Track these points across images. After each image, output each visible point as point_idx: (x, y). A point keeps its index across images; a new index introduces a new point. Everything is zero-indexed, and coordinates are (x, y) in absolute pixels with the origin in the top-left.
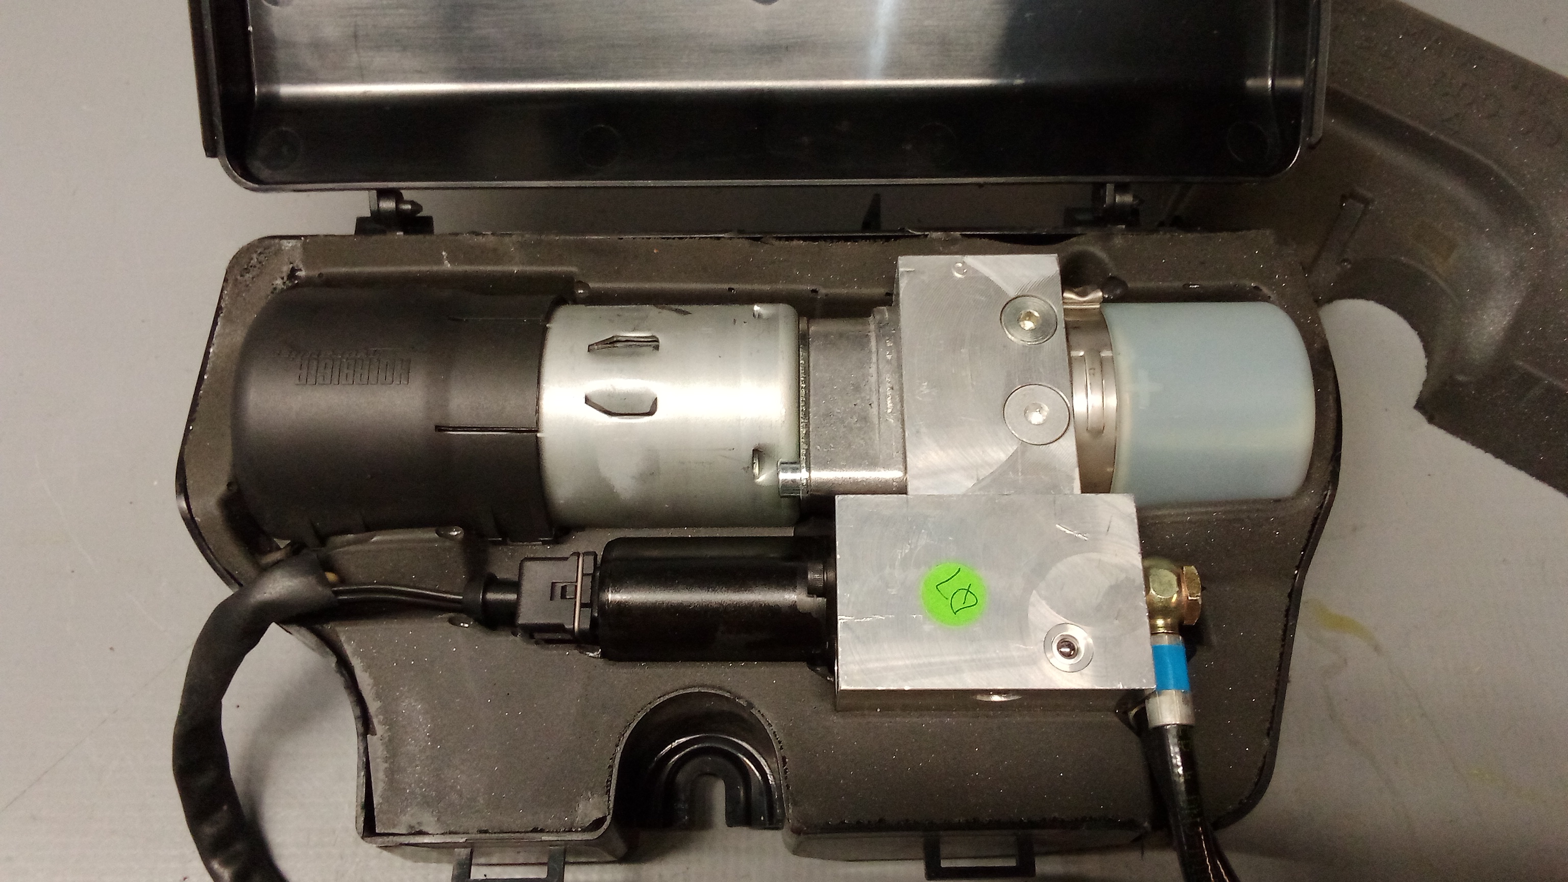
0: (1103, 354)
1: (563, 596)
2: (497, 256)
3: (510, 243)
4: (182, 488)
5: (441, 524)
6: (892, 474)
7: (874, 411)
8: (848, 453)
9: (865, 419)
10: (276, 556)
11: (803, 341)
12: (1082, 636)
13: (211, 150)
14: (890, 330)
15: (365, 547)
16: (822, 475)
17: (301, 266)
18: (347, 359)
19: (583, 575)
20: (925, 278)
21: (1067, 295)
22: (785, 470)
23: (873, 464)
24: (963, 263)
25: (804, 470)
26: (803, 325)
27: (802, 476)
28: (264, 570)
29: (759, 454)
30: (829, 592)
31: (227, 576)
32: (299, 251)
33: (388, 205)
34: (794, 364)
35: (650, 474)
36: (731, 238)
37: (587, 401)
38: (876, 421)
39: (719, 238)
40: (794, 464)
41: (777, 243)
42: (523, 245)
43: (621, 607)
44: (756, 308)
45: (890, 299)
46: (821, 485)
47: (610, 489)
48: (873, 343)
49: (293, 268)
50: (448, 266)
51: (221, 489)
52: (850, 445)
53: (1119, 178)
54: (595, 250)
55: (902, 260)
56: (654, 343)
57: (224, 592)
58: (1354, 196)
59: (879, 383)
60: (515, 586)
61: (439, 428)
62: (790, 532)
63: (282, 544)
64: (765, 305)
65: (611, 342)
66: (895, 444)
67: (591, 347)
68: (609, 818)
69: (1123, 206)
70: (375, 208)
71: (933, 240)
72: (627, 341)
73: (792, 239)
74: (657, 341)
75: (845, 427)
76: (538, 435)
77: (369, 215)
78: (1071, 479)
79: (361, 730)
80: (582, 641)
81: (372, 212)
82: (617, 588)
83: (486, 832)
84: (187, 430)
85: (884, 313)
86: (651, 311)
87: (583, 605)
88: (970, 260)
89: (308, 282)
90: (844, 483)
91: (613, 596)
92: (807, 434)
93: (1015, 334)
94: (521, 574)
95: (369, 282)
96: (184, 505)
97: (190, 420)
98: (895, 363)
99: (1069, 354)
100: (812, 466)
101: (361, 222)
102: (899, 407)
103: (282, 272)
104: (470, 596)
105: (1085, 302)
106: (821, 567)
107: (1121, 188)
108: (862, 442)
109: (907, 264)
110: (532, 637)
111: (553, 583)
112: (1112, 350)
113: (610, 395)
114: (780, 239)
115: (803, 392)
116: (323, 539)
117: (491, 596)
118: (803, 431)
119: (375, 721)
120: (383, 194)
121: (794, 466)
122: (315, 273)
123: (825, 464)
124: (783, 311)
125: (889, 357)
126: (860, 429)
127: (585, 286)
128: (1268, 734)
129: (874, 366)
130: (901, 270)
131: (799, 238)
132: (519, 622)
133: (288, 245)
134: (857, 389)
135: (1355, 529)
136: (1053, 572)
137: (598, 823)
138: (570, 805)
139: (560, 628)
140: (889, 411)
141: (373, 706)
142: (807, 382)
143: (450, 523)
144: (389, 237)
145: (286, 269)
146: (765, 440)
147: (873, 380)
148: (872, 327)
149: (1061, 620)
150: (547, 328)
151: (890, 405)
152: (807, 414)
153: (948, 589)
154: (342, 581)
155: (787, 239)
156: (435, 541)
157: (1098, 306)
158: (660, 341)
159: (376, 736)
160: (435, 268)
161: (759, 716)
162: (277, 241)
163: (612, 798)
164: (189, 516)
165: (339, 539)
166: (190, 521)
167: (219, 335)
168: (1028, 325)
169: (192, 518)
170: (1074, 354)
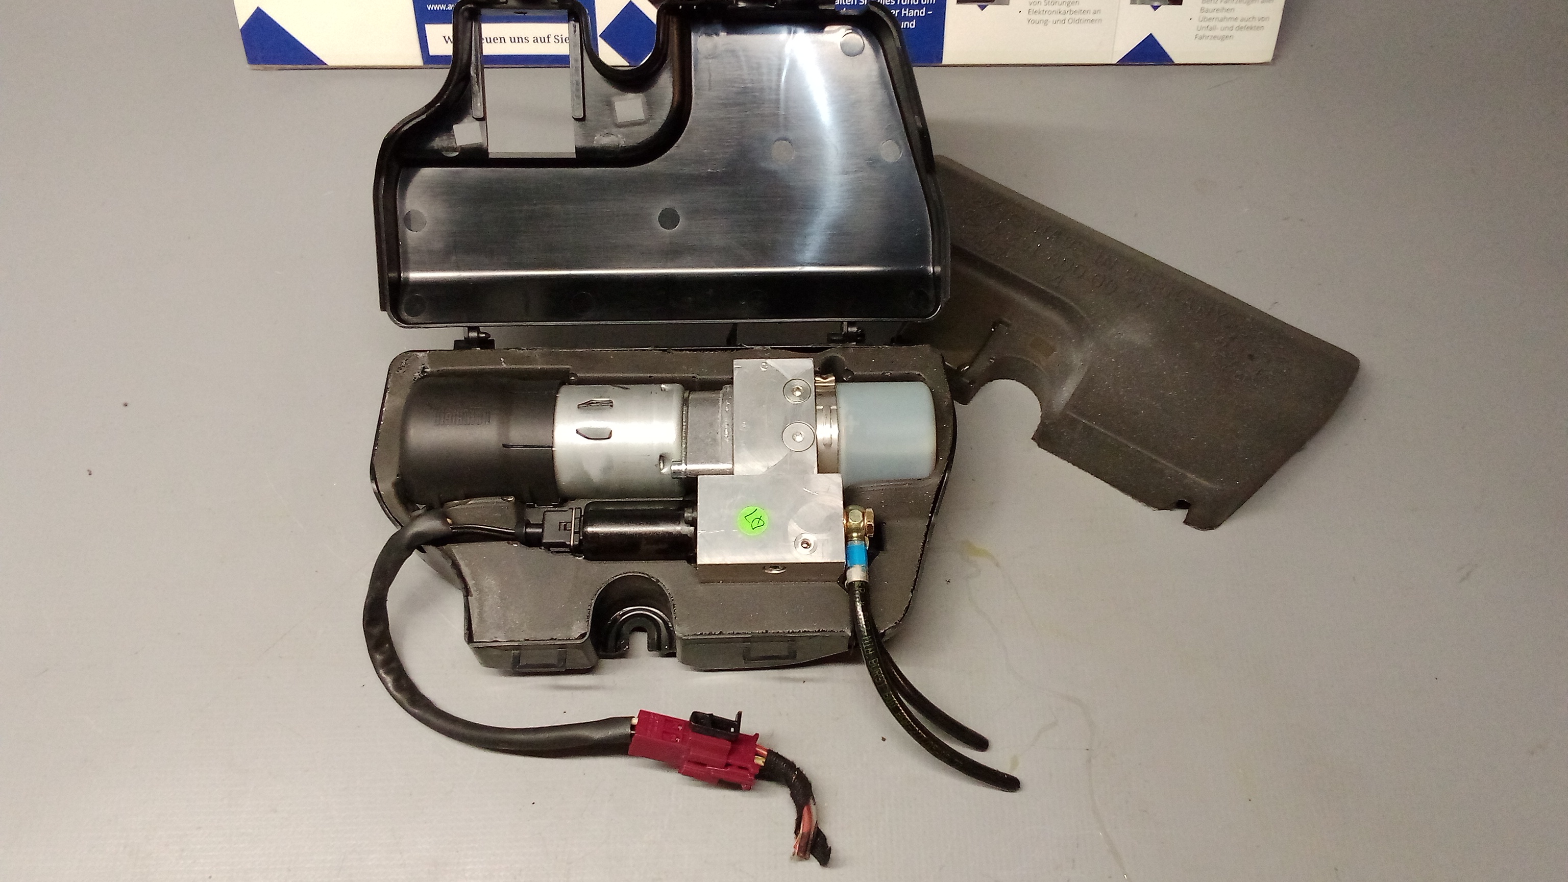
0: (832, 408)
1: (565, 529)
2: (528, 360)
3: (537, 353)
4: (374, 478)
5: (503, 494)
6: (727, 466)
7: (719, 436)
8: (705, 456)
9: (714, 440)
10: (420, 512)
11: (685, 402)
12: (812, 538)
13: (383, 308)
14: (729, 397)
15: (465, 506)
16: (692, 467)
17: (428, 366)
18: (459, 413)
19: (575, 518)
20: (746, 370)
21: (817, 379)
22: (675, 464)
23: (717, 462)
24: (766, 363)
25: (684, 464)
26: (686, 395)
27: (683, 467)
28: (414, 519)
29: (662, 458)
30: (693, 523)
31: (395, 521)
32: (426, 359)
33: (474, 334)
34: (680, 413)
35: (608, 468)
36: (651, 350)
37: (577, 432)
38: (720, 441)
39: (645, 350)
40: (679, 462)
41: (675, 352)
42: (543, 355)
43: (595, 535)
44: (663, 386)
45: (731, 382)
46: (691, 472)
47: (589, 480)
48: (720, 403)
49: (424, 367)
50: (504, 365)
51: (394, 478)
52: (707, 452)
53: (850, 319)
54: (580, 356)
55: (735, 361)
56: (611, 404)
57: (393, 529)
58: (1001, 322)
59: (722, 422)
60: (541, 526)
61: (504, 446)
62: (681, 499)
63: (421, 507)
64: (669, 385)
65: (589, 403)
66: (729, 452)
67: (579, 406)
68: (588, 634)
69: (852, 332)
70: (466, 336)
71: (756, 350)
72: (597, 403)
73: (683, 350)
74: (612, 403)
75: (705, 444)
76: (553, 449)
77: (463, 339)
78: (813, 468)
79: (465, 594)
80: (575, 551)
81: (465, 338)
82: (592, 525)
83: (528, 640)
84: (374, 450)
85: (727, 388)
86: (609, 388)
87: (575, 533)
88: (769, 361)
89: (430, 375)
90: (703, 470)
91: (590, 529)
92: (686, 447)
93: (790, 398)
94: (543, 520)
95: (463, 374)
96: (375, 487)
97: (375, 444)
98: (730, 413)
99: (816, 408)
100: (688, 462)
101: (457, 343)
102: (731, 434)
103: (418, 369)
104: (518, 531)
105: (826, 382)
106: (691, 510)
107: (851, 324)
108: (713, 451)
109: (737, 363)
110: (549, 550)
111: (560, 523)
112: (837, 405)
113: (589, 429)
114: (676, 350)
115: (684, 427)
116: (442, 504)
117: (529, 530)
118: (684, 446)
119: (472, 590)
120: (471, 329)
121: (679, 463)
122: (435, 370)
123: (695, 462)
124: (677, 387)
125: (727, 410)
126: (712, 444)
127: (575, 375)
128: (912, 592)
129: (719, 416)
130: (735, 366)
131: (686, 350)
132: (544, 541)
133: (420, 355)
134: (711, 425)
135: (992, 503)
136: (801, 510)
137: (583, 635)
138: (569, 626)
139: (563, 545)
140: (726, 436)
141: (471, 583)
142: (687, 422)
143: (508, 495)
144: (473, 350)
145: (420, 367)
146: (665, 451)
147: (719, 421)
148: (721, 395)
149: (802, 531)
150: (556, 397)
151: (727, 433)
152: (686, 438)
153: (750, 518)
154: (453, 523)
155: (680, 350)
156: (500, 503)
157: (834, 384)
158: (614, 402)
159: (473, 597)
160: (498, 367)
161: (662, 586)
162: (415, 353)
163: (590, 624)
164: (377, 491)
165: (451, 503)
166: (378, 495)
167: (388, 401)
168: (798, 393)
169: (379, 492)
170: (818, 407)
